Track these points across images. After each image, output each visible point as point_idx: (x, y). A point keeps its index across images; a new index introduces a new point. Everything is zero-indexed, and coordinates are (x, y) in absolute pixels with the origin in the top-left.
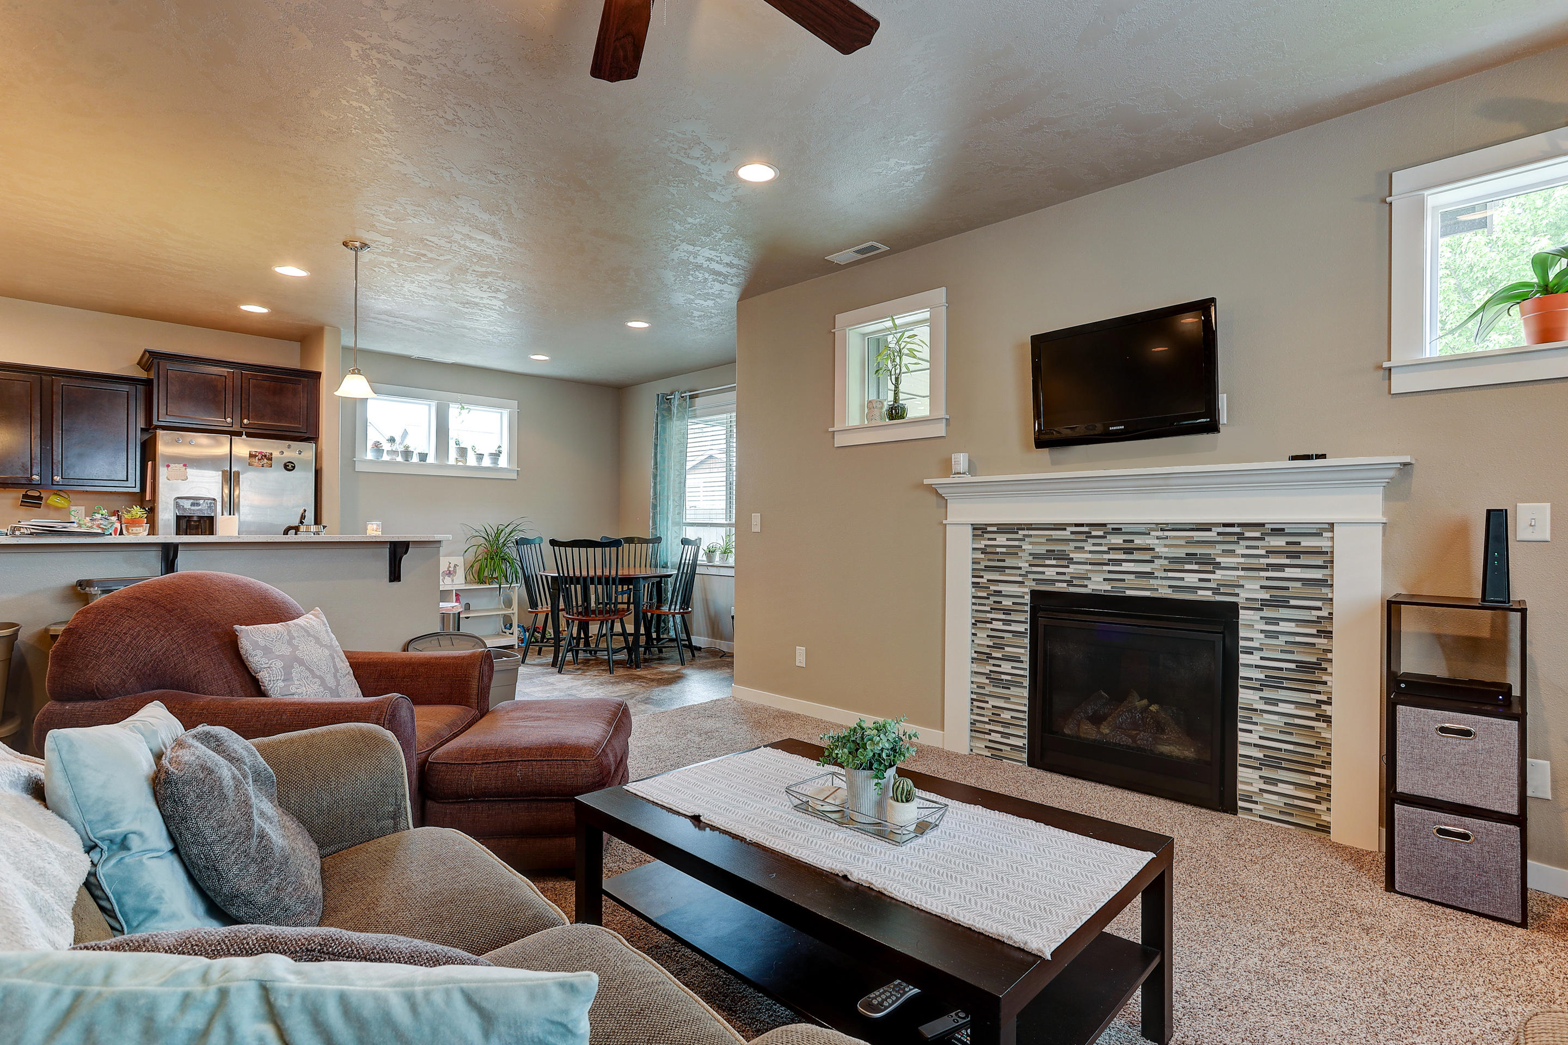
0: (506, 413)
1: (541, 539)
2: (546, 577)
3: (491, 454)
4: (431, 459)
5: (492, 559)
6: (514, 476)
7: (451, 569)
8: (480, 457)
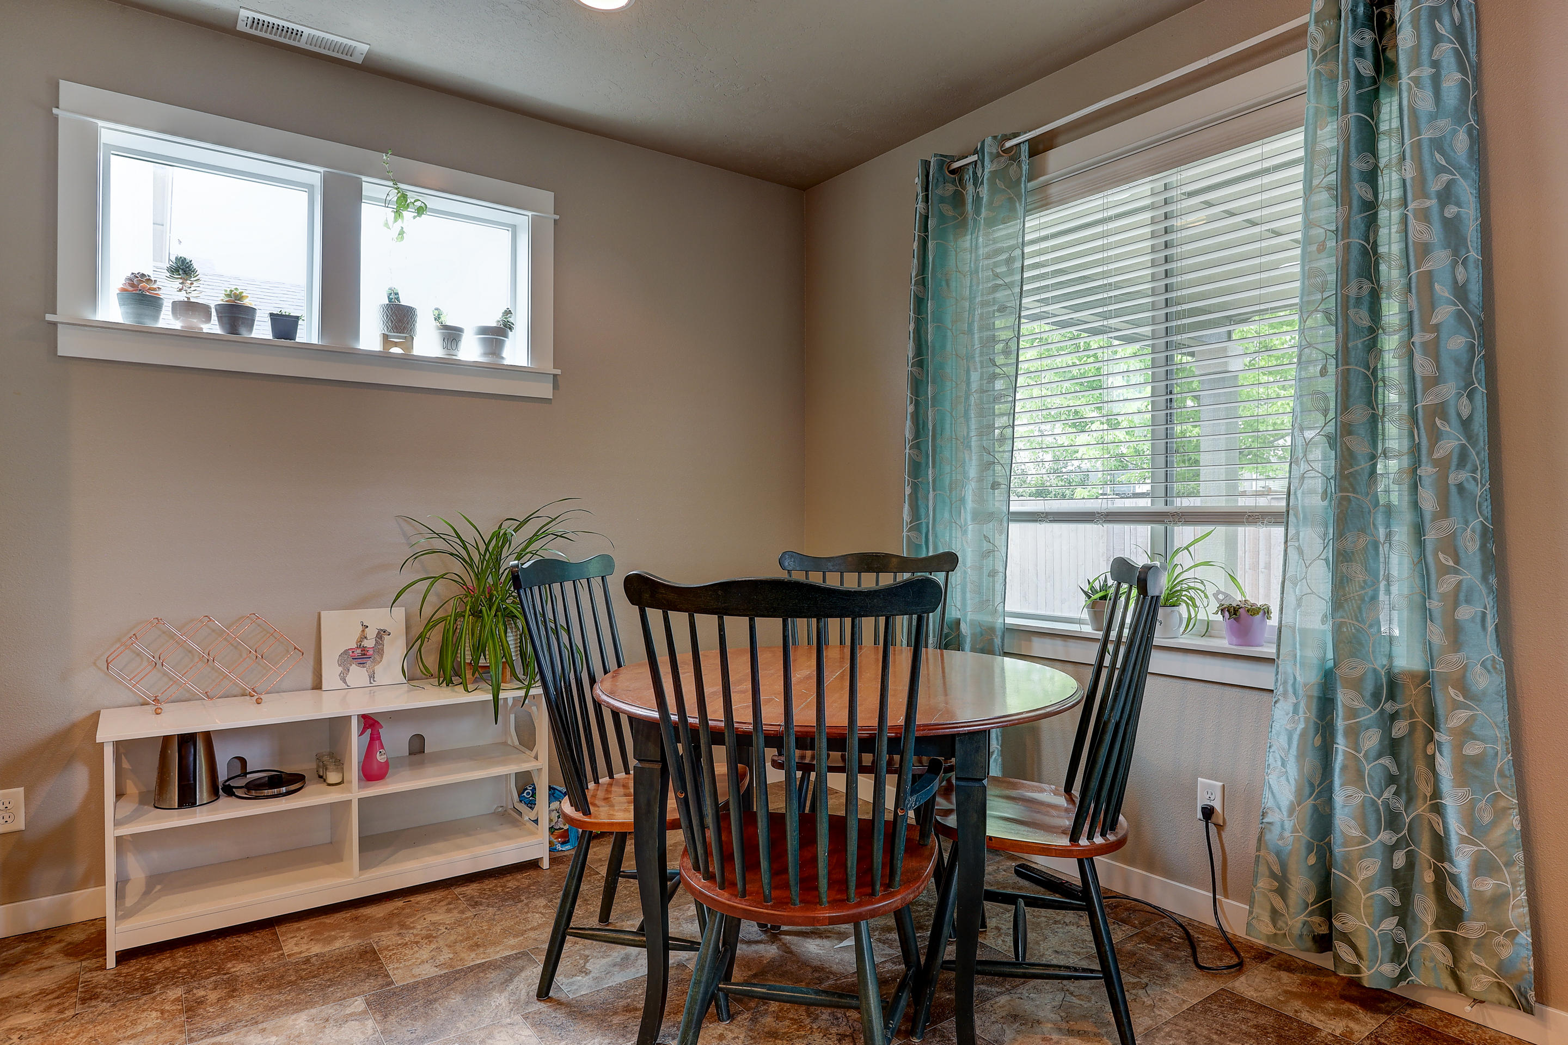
0: (523, 219)
1: (607, 563)
2: (616, 714)
3: (484, 330)
4: (308, 333)
5: (477, 614)
6: (545, 390)
7: (369, 643)
8: (452, 335)
